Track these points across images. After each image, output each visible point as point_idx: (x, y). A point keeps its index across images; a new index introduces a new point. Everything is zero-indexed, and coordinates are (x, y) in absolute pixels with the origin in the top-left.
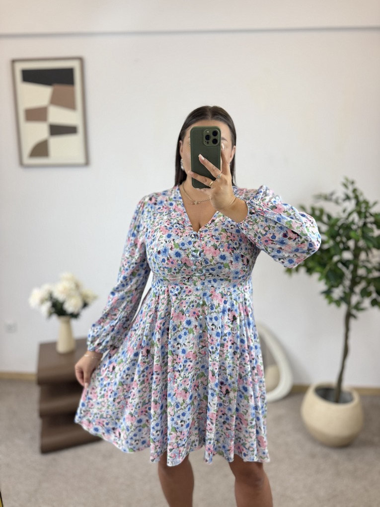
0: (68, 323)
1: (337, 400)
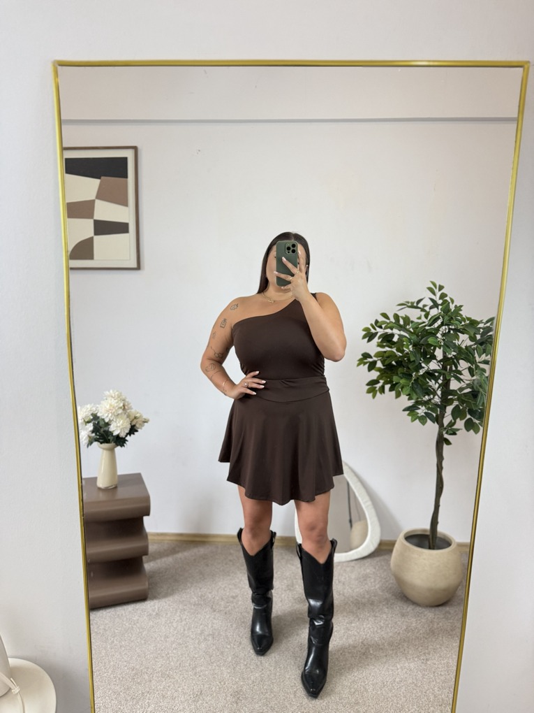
0: (112, 450)
1: (432, 547)
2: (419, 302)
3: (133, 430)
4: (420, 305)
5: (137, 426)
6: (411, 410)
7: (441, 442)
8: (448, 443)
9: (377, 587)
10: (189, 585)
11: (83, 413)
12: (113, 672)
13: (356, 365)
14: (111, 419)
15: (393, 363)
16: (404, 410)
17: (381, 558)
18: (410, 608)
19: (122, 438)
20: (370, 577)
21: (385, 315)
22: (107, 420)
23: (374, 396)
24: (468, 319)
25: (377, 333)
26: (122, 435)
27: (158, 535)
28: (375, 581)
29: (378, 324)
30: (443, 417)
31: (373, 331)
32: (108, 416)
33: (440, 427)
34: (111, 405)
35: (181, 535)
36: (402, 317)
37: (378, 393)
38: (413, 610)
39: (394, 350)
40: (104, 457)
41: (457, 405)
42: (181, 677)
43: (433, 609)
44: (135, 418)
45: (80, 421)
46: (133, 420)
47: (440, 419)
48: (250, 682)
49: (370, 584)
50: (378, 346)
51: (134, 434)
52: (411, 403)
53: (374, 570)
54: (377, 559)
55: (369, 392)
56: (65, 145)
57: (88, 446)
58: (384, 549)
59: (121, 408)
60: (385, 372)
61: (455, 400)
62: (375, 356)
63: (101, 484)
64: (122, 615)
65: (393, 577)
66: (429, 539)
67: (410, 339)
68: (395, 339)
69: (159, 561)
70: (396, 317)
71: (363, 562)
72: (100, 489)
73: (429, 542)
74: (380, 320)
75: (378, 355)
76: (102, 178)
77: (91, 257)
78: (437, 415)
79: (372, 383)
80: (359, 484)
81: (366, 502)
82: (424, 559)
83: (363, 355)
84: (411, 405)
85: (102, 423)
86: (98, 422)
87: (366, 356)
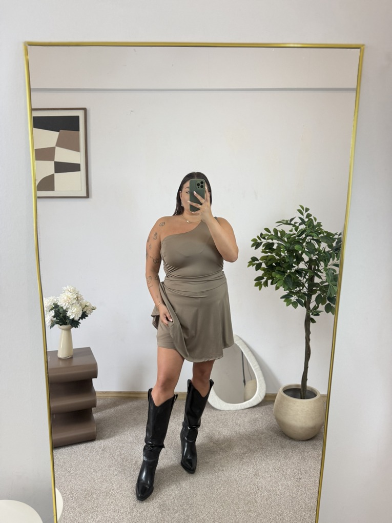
0: (69, 330)
1: (303, 397)
2: (292, 220)
3: (84, 315)
4: (293, 222)
5: (87, 312)
6: (286, 298)
7: (308, 321)
8: (314, 321)
9: (264, 427)
10: (126, 429)
11: (48, 303)
12: (70, 493)
13: (247, 266)
14: (68, 307)
15: (274, 264)
16: (281, 298)
17: (267, 407)
18: (288, 442)
19: (76, 321)
20: (258, 421)
21: (267, 230)
22: (65, 308)
23: (260, 289)
24: (326, 232)
25: (262, 242)
26: (76, 319)
27: (103, 393)
28: (262, 423)
29: (263, 236)
30: (310, 303)
31: (259, 241)
32: (65, 305)
33: (307, 310)
34: (68, 297)
35: (120, 393)
36: (279, 231)
37: (263, 286)
38: (290, 443)
39: (274, 254)
40: (63, 335)
41: (319, 295)
42: (121, 495)
43: (304, 442)
44: (86, 306)
45: (45, 309)
46: (84, 308)
47: (307, 304)
48: (172, 497)
49: (258, 425)
50: (263, 252)
51: (85, 318)
52: (286, 293)
53: (262, 415)
54: (264, 407)
55: (256, 285)
56: (33, 107)
57: (51, 328)
58: (268, 400)
59: (75, 299)
60: (268, 271)
61: (318, 290)
62: (260, 260)
63: (61, 355)
64: (77, 451)
65: (275, 420)
66: (301, 392)
67: (285, 247)
68: (275, 247)
69: (104, 411)
70: (275, 231)
71: (253, 409)
72: (60, 359)
73: (301, 394)
74: (264, 234)
75: (262, 258)
76: (61, 131)
77: (52, 189)
78: (305, 301)
79: (259, 279)
80: (250, 353)
81: (255, 366)
82: (297, 406)
83: (252, 258)
84: (286, 294)
85: (61, 310)
86: (59, 310)
87: (254, 259)
